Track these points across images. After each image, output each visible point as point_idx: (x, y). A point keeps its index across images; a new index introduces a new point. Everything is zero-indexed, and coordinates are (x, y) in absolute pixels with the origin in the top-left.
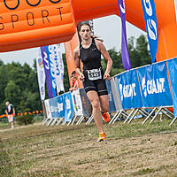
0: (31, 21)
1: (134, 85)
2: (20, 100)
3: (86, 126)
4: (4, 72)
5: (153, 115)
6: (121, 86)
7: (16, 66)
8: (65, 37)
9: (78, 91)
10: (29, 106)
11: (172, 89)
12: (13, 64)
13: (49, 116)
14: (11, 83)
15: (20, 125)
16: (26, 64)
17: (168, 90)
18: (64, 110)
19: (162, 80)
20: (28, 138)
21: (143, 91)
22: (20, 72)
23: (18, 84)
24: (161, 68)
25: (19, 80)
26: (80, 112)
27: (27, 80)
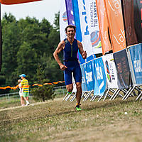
2: (37, 68)
3: (123, 103)
4: (15, 31)
7: (32, 23)
9: (111, 56)
10: (49, 76)
14: (25, 45)
16: (44, 20)
18: (94, 82)
20: (46, 117)
25: (36, 41)
26: (114, 84)
27: (46, 42)
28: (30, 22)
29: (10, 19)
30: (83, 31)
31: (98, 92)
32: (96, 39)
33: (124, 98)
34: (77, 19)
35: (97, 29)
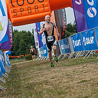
2: (26, 49)
4: (18, 36)
5: (89, 54)
6: (73, 41)
11: (97, 41)
13: (40, 56)
16: (29, 32)
18: (47, 53)
23: (25, 41)
27: (29, 39)
28: (24, 32)
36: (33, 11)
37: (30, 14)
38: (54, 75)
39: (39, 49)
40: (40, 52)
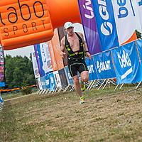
0: (25, 30)
1: (92, 66)
2: (23, 79)
3: (64, 93)
4: (12, 63)
5: (105, 83)
8: (48, 38)
9: (57, 72)
10: (29, 83)
11: (115, 67)
12: (17, 56)
13: (41, 88)
14: (17, 69)
15: (24, 94)
16: (25, 57)
17: (113, 68)
18: (50, 84)
19: (109, 62)
20: (28, 102)
21: (98, 70)
22: (22, 62)
23: (21, 69)
24: (108, 55)
25: (21, 67)
26: (59, 85)
27: (26, 67)
28: (19, 58)
29: (9, 57)
30: (43, 60)
31: (52, 89)
32: (49, 64)
33: (64, 91)
34: (40, 55)
35: (50, 59)
36: (30, 29)
37: (26, 33)
38: (59, 112)
39: (39, 80)
40: (40, 84)
